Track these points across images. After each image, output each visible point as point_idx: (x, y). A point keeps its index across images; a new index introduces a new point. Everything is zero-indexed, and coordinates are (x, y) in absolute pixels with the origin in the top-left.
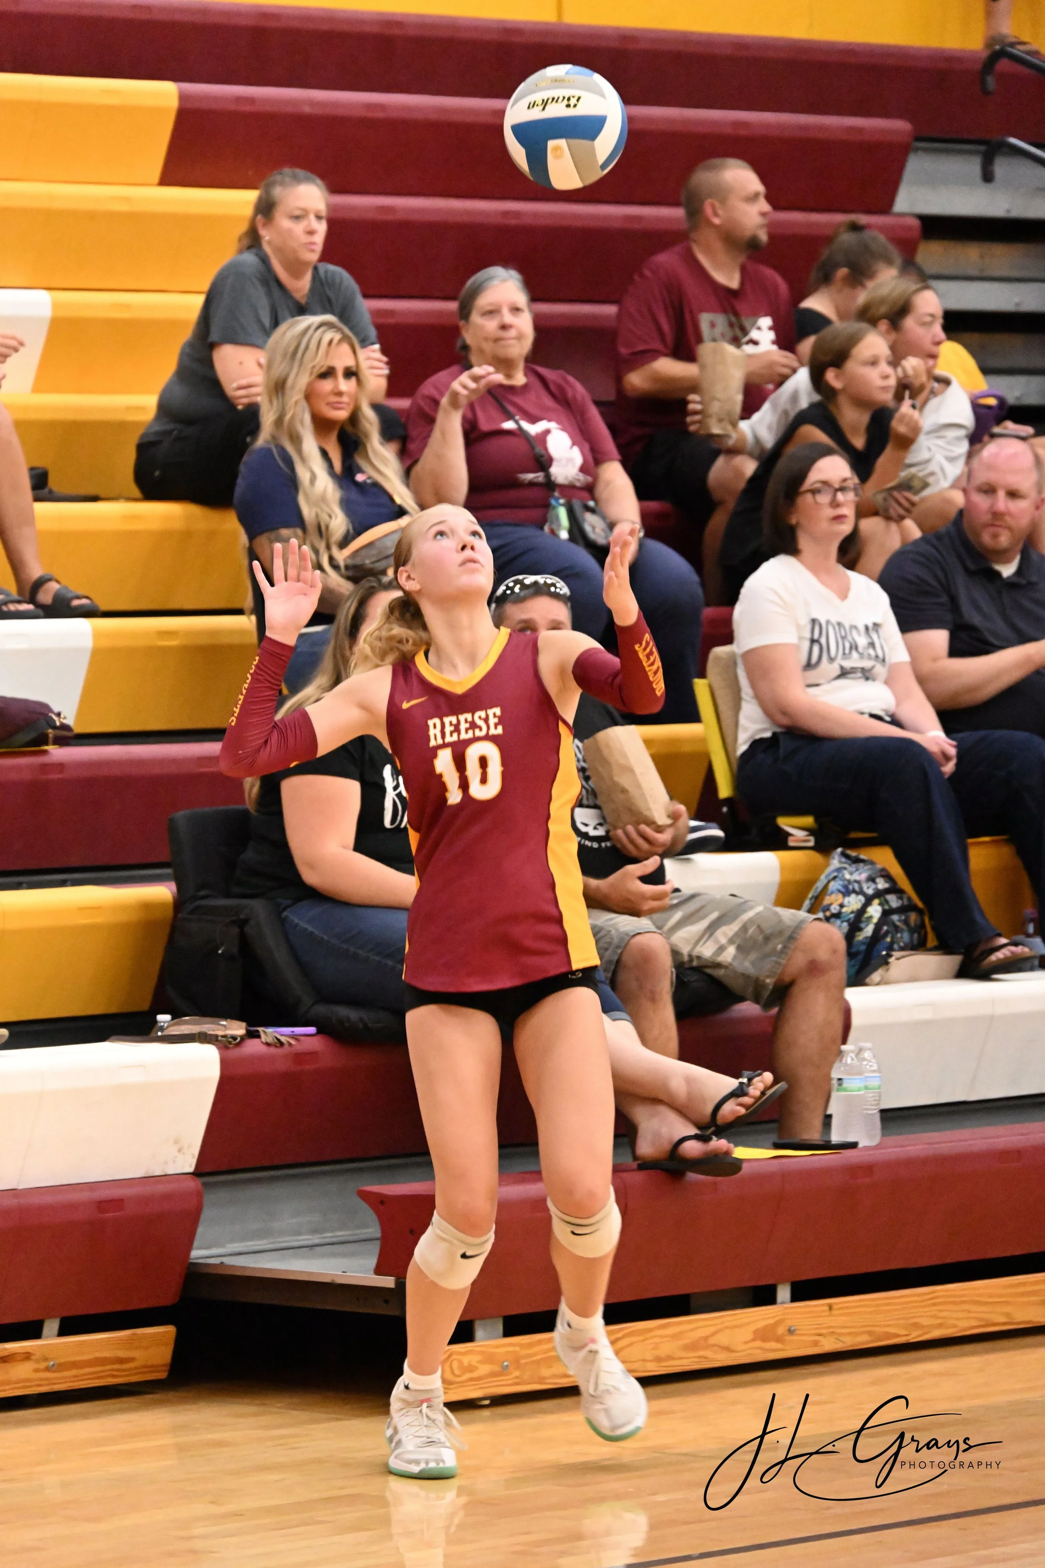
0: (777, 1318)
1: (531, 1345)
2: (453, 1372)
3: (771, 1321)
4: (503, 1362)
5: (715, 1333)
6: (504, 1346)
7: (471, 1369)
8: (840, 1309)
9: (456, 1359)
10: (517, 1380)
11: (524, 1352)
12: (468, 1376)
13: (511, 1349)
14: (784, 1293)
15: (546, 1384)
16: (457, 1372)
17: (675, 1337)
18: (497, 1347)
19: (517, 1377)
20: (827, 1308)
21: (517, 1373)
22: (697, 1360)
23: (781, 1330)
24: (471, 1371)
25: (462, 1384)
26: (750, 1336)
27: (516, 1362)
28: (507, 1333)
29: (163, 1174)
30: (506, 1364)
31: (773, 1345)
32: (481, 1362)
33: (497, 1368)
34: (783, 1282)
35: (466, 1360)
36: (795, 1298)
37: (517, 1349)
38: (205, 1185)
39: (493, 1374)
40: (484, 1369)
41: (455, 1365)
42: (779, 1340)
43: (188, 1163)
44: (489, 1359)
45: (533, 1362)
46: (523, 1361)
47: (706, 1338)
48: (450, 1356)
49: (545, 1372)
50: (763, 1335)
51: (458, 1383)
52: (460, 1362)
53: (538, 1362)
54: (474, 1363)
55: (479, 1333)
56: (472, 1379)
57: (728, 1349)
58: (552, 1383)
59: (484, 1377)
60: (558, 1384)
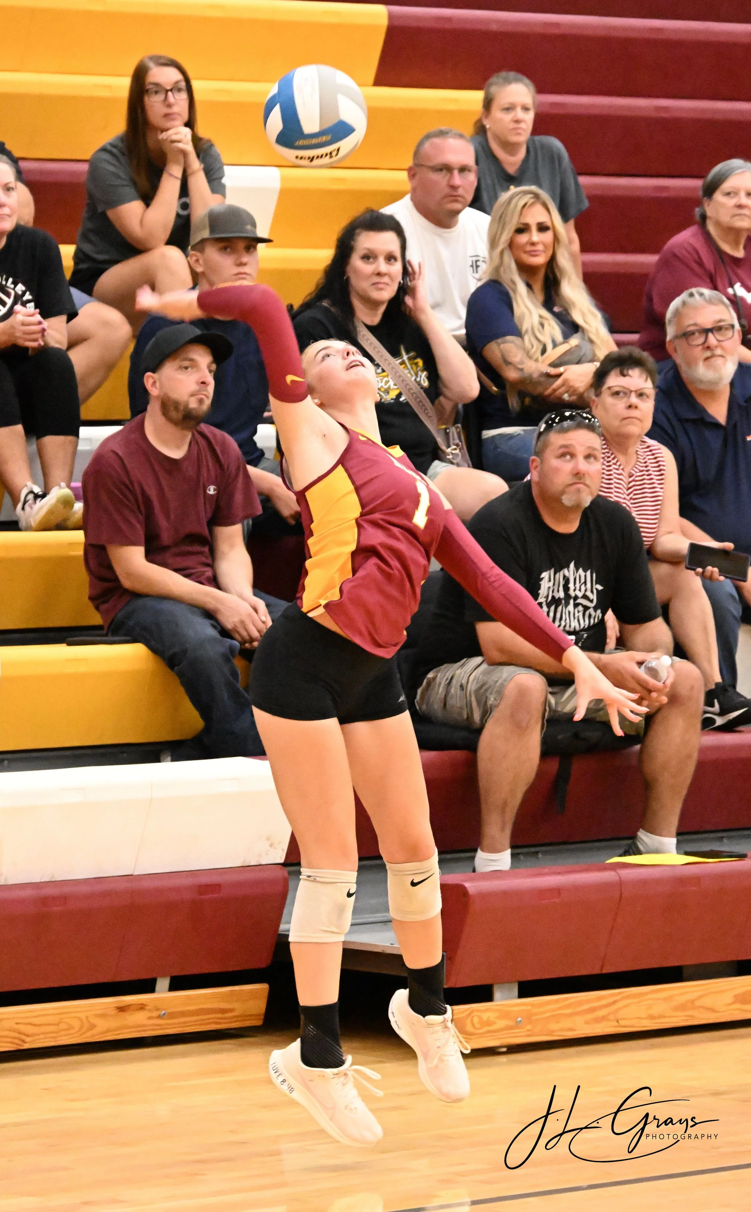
1: (544, 1004)
2: (474, 1025)
3: (749, 988)
4: (518, 1018)
5: (698, 998)
6: (518, 1005)
7: (489, 1023)
9: (476, 1015)
10: (528, 1033)
11: (535, 1010)
12: (486, 1029)
13: (525, 1007)
15: (552, 1036)
16: (478, 1025)
17: (666, 1000)
18: (513, 1005)
19: (528, 1031)
21: (528, 1027)
22: (683, 1017)
24: (489, 1026)
25: (481, 1035)
26: (730, 1000)
27: (529, 1018)
28: (522, 995)
32: (498, 1018)
33: (511, 1023)
35: (485, 1015)
37: (529, 1007)
39: (510, 1028)
40: (500, 1024)
41: (476, 1020)
43: (277, 856)
44: (504, 1015)
45: (544, 1018)
46: (534, 1018)
47: (693, 1001)
48: (472, 1012)
49: (553, 1026)
50: (742, 999)
51: (477, 1035)
52: (481, 1018)
53: (548, 1018)
54: (491, 1019)
55: (497, 994)
56: (491, 1031)
57: (710, 1009)
58: (559, 1036)
59: (502, 1030)
60: (564, 1036)
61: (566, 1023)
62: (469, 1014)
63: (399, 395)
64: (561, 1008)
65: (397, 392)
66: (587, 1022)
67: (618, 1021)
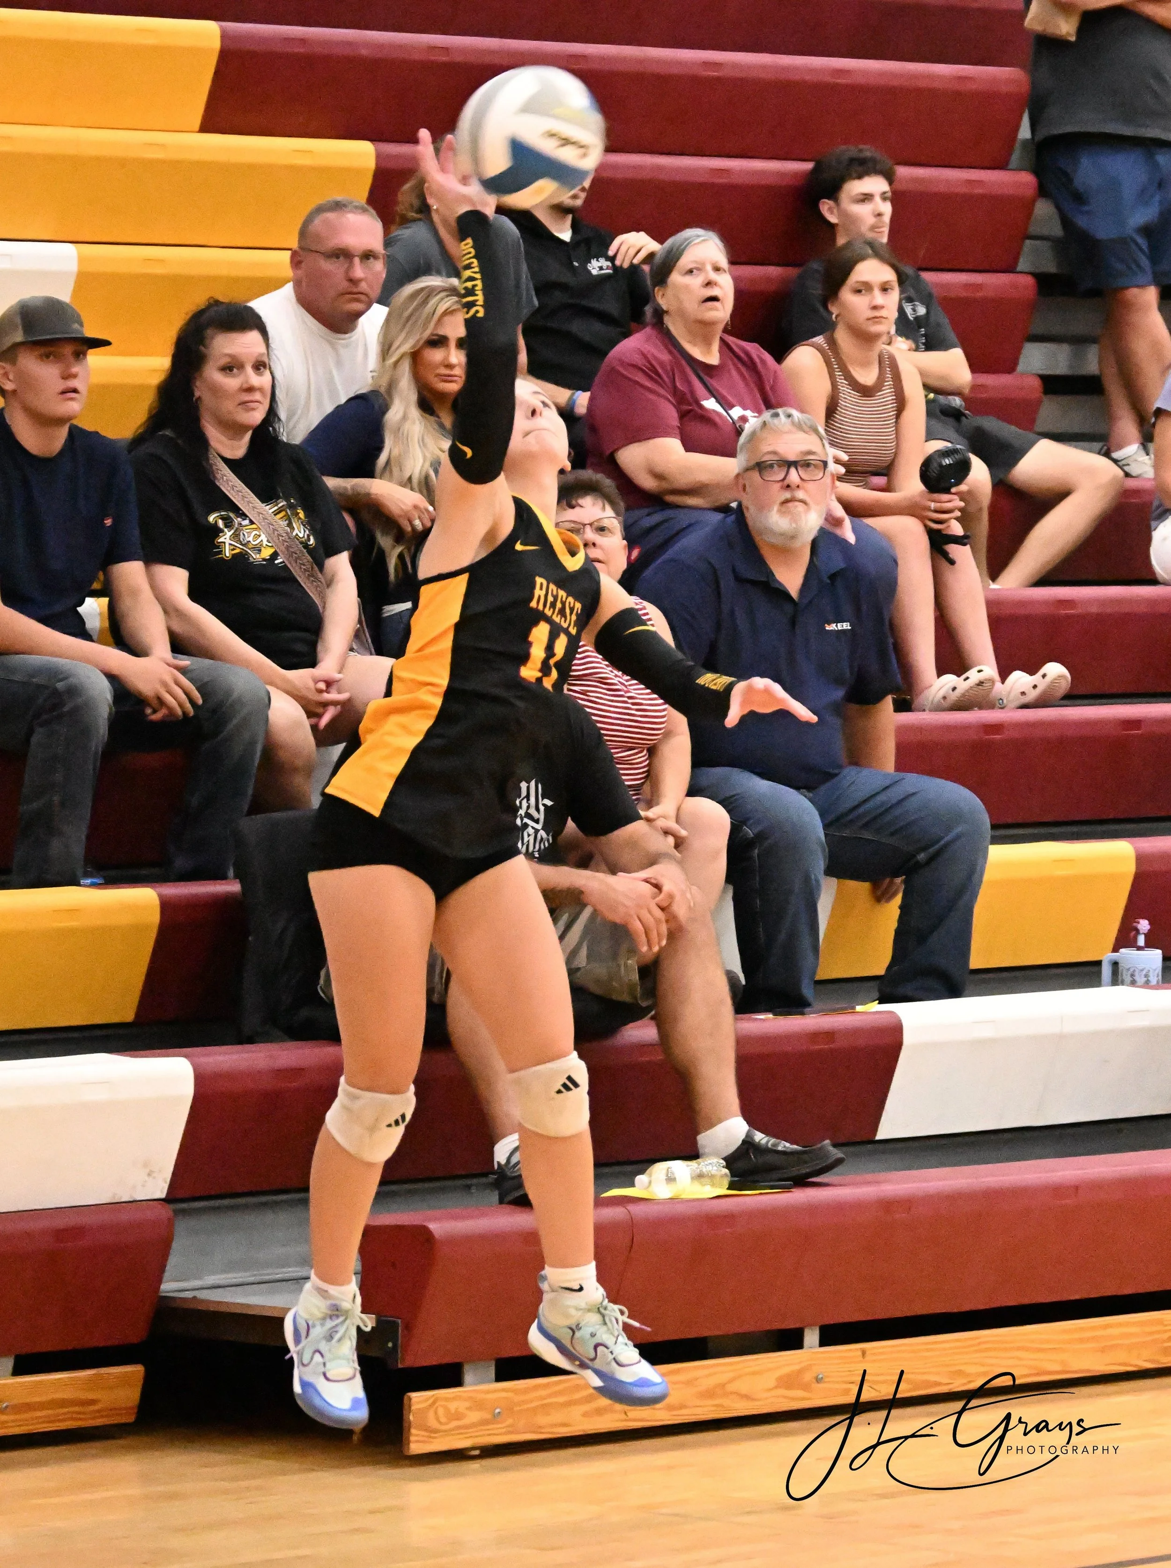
0: (803, 1365)
1: (526, 1391)
2: (437, 1419)
3: (797, 1367)
4: (495, 1409)
5: (731, 1381)
6: (495, 1391)
7: (458, 1416)
8: (874, 1354)
9: (442, 1406)
10: (510, 1429)
11: (517, 1398)
12: (455, 1424)
13: (504, 1394)
14: (811, 1337)
15: (541, 1433)
16: (443, 1420)
17: (689, 1383)
18: (488, 1392)
19: (508, 1426)
20: (860, 1353)
21: (510, 1421)
22: (713, 1409)
23: (808, 1377)
24: (458, 1419)
25: (447, 1432)
26: (772, 1383)
27: (510, 1409)
28: (499, 1378)
29: (131, 1200)
30: (497, 1411)
31: (800, 1393)
32: (469, 1409)
33: (488, 1416)
34: (810, 1325)
35: (453, 1406)
36: (822, 1343)
37: (510, 1395)
38: (177, 1212)
39: (484, 1422)
40: (474, 1417)
41: (441, 1411)
42: (806, 1387)
43: (160, 1189)
44: (478, 1405)
45: (528, 1409)
46: (517, 1408)
47: (723, 1386)
48: (434, 1403)
49: (542, 1420)
50: (788, 1382)
51: (445, 1431)
52: (447, 1410)
53: (534, 1410)
54: (461, 1410)
55: (469, 1377)
56: (459, 1428)
57: (747, 1397)
58: (552, 1433)
59: (473, 1425)
60: (559, 1433)
61: (557, 1417)
62: (431, 1406)
63: (275, 555)
64: (550, 1396)
65: (271, 551)
66: (585, 1415)
67: (625, 1413)
